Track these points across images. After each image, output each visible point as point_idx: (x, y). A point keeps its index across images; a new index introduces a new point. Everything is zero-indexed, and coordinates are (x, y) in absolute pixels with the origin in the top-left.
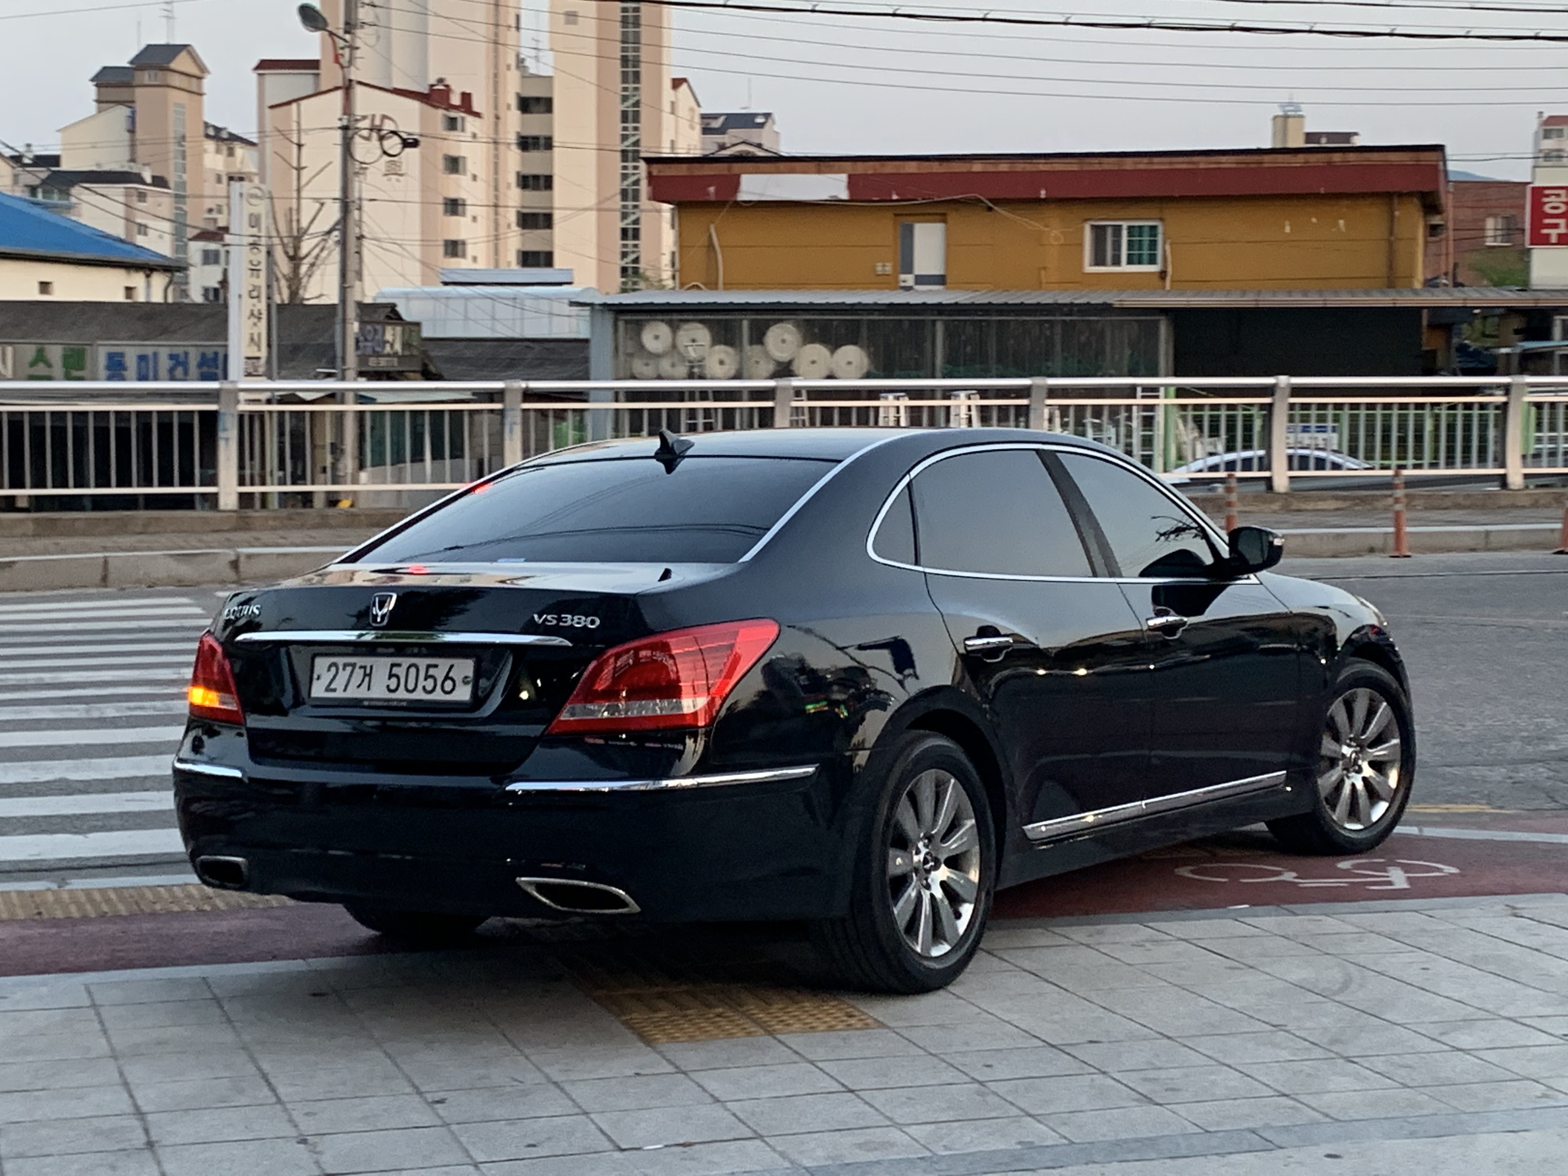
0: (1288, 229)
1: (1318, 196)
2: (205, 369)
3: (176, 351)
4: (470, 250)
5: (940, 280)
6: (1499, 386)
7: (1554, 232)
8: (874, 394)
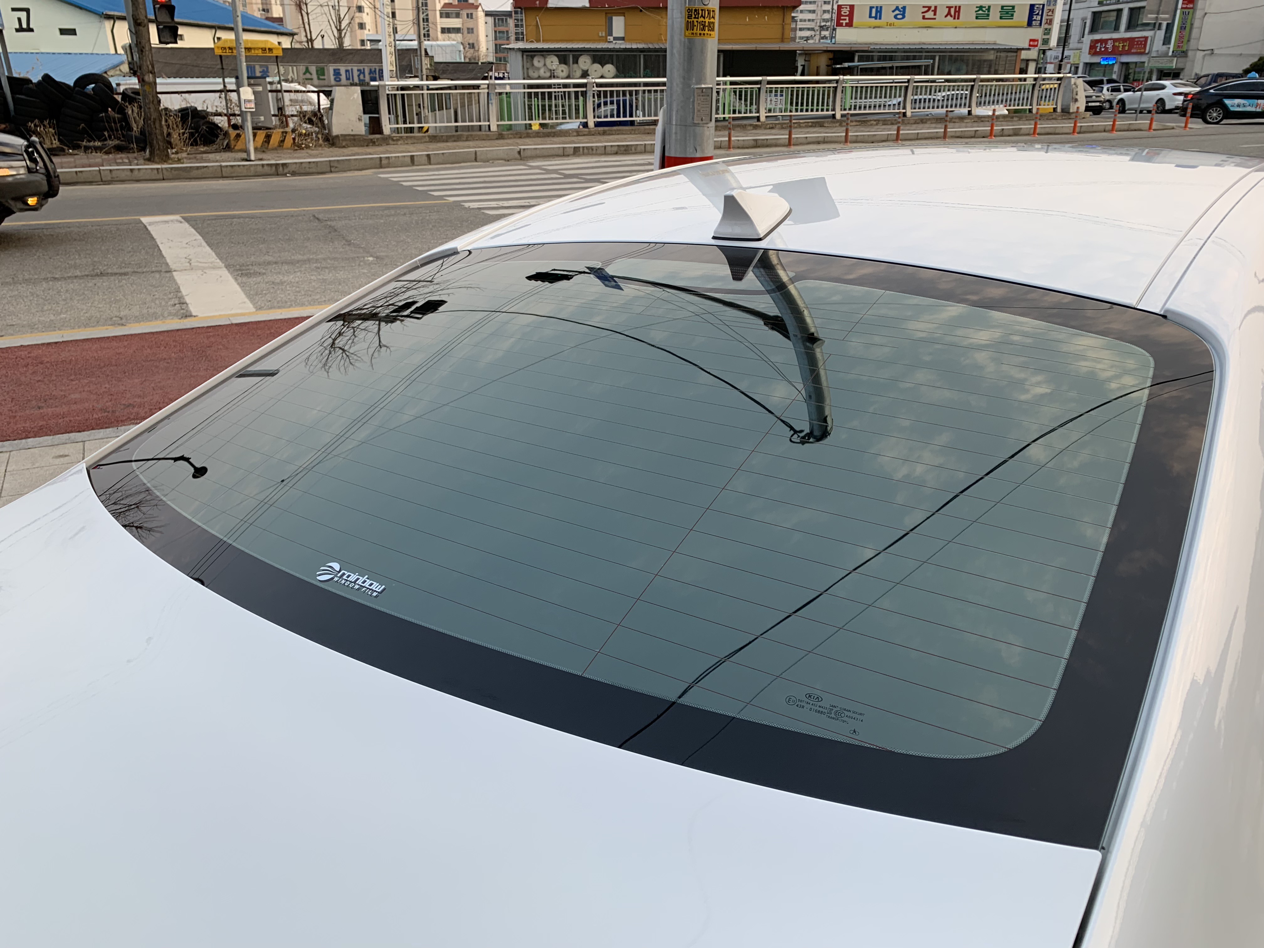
0: (747, 20)
1: (759, 7)
2: (372, 75)
3: (359, 68)
4: (368, 27)
5: (623, 39)
6: (834, 80)
7: (844, 22)
8: (618, 85)
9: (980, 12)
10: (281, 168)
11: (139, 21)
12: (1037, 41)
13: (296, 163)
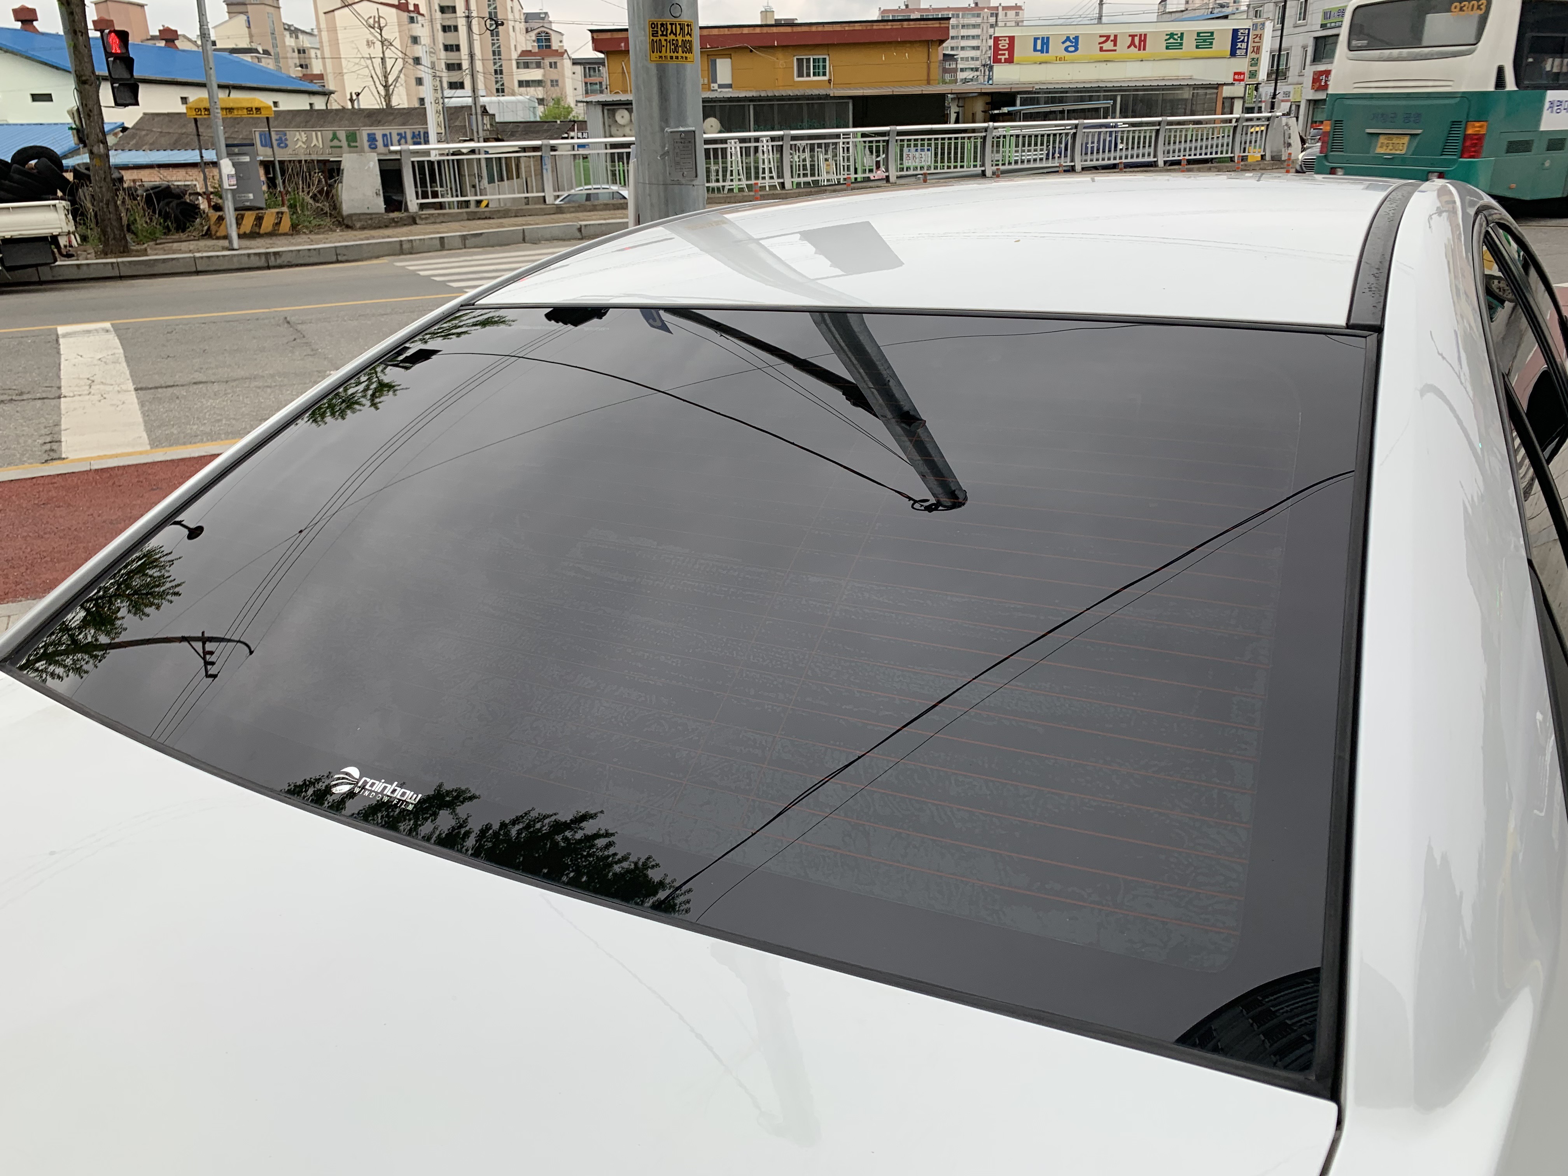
0: (884, 58)
1: (897, 43)
2: (415, 140)
3: (400, 131)
5: (731, 86)
7: (1003, 58)
8: (724, 141)
9: (1171, 41)
10: (273, 258)
11: (84, 78)
12: (1244, 74)
13: (292, 251)
